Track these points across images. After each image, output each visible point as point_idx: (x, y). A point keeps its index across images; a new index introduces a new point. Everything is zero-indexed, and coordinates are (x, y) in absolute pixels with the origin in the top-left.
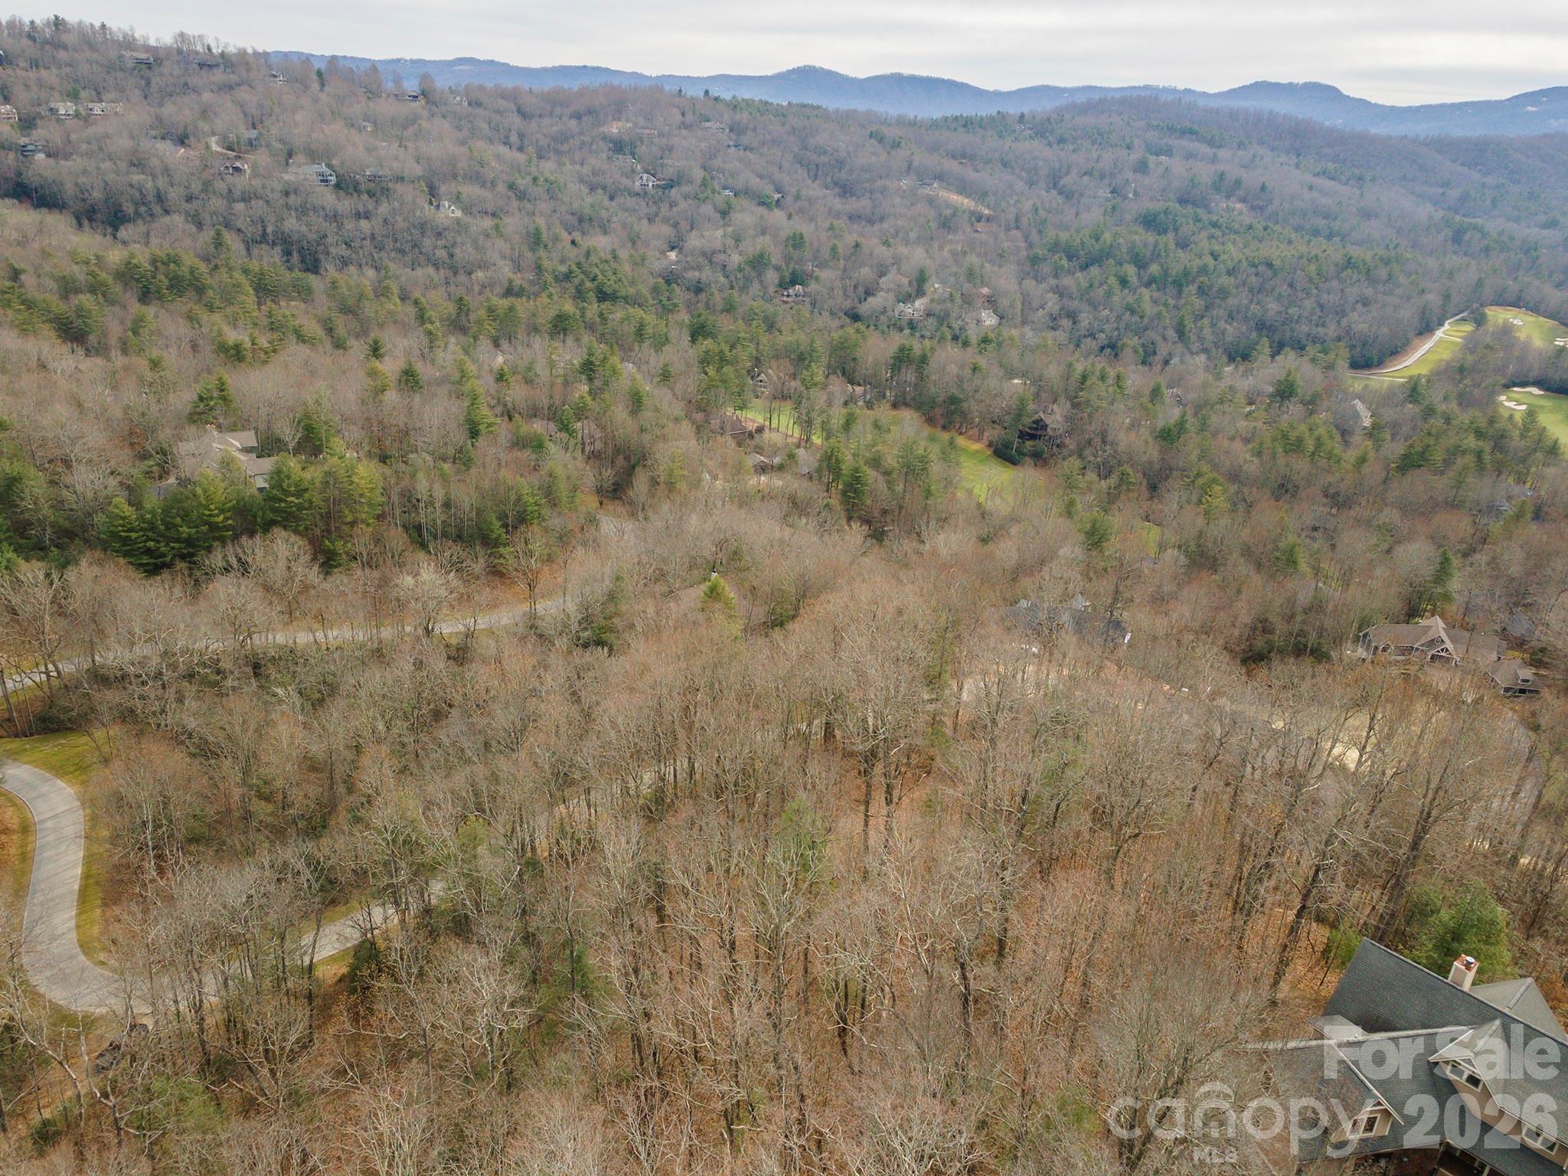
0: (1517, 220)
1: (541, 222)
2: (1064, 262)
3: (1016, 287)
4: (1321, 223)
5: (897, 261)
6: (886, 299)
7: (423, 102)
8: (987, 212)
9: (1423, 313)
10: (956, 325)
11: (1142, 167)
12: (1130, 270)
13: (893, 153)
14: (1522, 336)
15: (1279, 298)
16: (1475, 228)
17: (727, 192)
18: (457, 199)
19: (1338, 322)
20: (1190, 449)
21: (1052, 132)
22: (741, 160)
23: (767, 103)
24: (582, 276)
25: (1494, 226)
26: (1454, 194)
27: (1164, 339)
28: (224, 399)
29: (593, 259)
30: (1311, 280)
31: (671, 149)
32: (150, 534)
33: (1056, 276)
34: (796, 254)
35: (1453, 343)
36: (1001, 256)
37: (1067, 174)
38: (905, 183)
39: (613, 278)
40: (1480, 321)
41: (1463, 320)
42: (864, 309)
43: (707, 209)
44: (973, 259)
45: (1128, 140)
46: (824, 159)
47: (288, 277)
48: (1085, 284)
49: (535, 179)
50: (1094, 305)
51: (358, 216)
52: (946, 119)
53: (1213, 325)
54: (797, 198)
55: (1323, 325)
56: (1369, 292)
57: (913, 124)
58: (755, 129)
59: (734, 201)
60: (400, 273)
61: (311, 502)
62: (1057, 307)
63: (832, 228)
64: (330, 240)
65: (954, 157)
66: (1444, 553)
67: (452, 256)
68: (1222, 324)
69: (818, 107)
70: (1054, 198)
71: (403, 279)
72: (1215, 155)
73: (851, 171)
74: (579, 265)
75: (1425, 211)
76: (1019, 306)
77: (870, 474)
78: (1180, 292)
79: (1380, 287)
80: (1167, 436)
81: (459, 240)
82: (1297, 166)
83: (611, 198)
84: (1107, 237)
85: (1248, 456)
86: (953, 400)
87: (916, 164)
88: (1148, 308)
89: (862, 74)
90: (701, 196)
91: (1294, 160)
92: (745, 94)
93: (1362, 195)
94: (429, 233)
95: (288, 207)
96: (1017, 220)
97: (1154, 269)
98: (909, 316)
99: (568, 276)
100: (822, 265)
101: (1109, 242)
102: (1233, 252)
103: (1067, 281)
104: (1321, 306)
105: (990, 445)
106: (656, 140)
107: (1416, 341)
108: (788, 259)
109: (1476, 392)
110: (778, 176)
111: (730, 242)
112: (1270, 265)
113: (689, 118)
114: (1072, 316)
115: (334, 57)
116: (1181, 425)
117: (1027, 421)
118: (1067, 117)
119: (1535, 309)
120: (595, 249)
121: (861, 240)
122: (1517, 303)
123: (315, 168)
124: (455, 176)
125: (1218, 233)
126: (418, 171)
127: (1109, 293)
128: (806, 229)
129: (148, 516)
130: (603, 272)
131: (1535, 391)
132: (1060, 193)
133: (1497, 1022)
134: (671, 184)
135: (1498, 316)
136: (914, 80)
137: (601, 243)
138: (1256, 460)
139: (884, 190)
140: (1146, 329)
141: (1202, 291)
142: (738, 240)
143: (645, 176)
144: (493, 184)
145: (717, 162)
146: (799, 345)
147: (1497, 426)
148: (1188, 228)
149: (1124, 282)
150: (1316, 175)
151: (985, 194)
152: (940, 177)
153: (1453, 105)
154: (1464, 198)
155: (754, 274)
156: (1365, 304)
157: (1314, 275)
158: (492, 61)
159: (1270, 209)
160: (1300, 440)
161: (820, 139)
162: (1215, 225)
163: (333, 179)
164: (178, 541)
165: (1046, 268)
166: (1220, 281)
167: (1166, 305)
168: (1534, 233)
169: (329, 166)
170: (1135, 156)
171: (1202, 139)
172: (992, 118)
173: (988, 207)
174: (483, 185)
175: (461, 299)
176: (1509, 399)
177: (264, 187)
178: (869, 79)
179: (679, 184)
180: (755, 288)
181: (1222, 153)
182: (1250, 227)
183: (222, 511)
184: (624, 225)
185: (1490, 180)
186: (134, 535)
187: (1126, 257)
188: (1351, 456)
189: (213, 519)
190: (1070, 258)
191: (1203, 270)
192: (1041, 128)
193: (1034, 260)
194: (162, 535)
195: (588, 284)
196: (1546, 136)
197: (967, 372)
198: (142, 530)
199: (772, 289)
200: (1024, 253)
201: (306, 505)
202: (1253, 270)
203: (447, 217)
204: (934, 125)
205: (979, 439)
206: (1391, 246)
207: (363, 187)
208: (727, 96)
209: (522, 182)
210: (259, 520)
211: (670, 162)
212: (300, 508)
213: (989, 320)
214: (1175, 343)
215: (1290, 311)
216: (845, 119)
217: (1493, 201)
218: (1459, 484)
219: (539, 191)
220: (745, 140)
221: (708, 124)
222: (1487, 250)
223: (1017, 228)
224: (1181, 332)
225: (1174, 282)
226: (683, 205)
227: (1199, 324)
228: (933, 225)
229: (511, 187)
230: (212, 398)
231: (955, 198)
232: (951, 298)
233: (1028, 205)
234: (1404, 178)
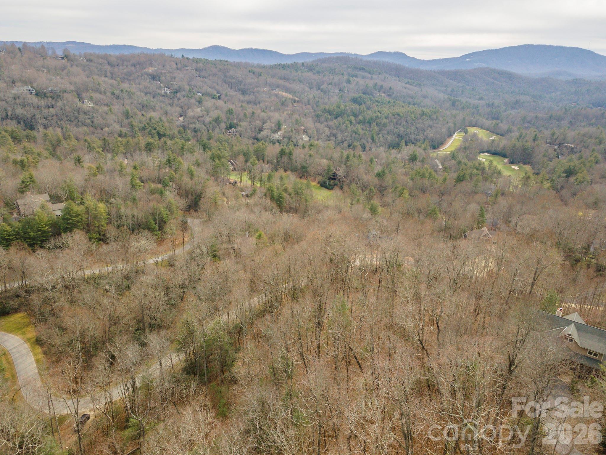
0: (470, 98)
1: (128, 107)
2: (329, 116)
3: (314, 126)
4: (410, 100)
5: (269, 118)
6: (268, 132)
7: (66, 60)
8: (297, 99)
9: (449, 129)
10: (295, 141)
11: (348, 82)
12: (353, 118)
13: (260, 78)
14: (480, 136)
15: (403, 126)
16: (458, 101)
17: (199, 94)
18: (91, 99)
19: (423, 134)
20: (388, 180)
21: (314, 69)
22: (202, 82)
23: (207, 60)
24: (150, 128)
25: (464, 100)
26: (449, 89)
27: (368, 142)
28: (33, 181)
29: (153, 121)
30: (413, 120)
31: (175, 78)
32: (18, 237)
33: (327, 121)
34: (231, 117)
35: (460, 140)
36: (305, 115)
37: (323, 84)
38: (265, 89)
39: (162, 128)
40: (466, 132)
41: (461, 132)
42: (260, 136)
43: (193, 101)
44: (296, 116)
45: (342, 72)
46: (234, 81)
47: (24, 133)
48: (337, 124)
49: (122, 91)
50: (341, 131)
51: (48, 107)
52: (275, 65)
53: (383, 137)
54: (226, 95)
55: (418, 135)
56: (431, 123)
57: (264, 67)
58: (205, 70)
59: (202, 97)
60: (73, 130)
61: (82, 219)
62: (329, 133)
63: (242, 106)
64: (37, 117)
65: (281, 79)
66: (481, 207)
67: (92, 122)
68: (386, 136)
69: (227, 61)
70: (318, 93)
71: (74, 132)
72: (372, 77)
73: (245, 85)
74: (148, 123)
75: (441, 96)
76: (316, 132)
77: (284, 195)
78: (370, 125)
79: (434, 121)
80: (379, 175)
81: (95, 115)
82: (399, 81)
83: (154, 98)
84: (342, 106)
85: (408, 180)
86: (303, 167)
87: (268, 82)
88: (361, 132)
89: (237, 48)
90: (189, 96)
91: (398, 79)
92: (197, 56)
93: (421, 90)
94: (81, 113)
95: (15, 103)
96: (308, 102)
97: (360, 117)
98: (277, 138)
99: (144, 129)
100: (240, 120)
101: (343, 109)
102: (386, 110)
103: (330, 123)
104: (417, 128)
105: (319, 183)
106: (168, 75)
107: (448, 139)
108: (228, 119)
109: (471, 155)
110: (217, 87)
111: (205, 113)
112: (399, 115)
113: (179, 66)
114: (335, 135)
115: (25, 42)
116: (383, 171)
117: (331, 173)
118: (319, 64)
119: (481, 127)
120: (153, 118)
121: (255, 111)
122: (475, 126)
123: (26, 88)
124: (88, 90)
125: (379, 104)
126: (72, 88)
127: (346, 127)
128: (232, 107)
129: (17, 229)
130: (158, 126)
131: (487, 154)
132: (322, 91)
133: (573, 324)
134: (176, 92)
135: (472, 130)
136: (257, 51)
137: (155, 115)
138: (411, 182)
139: (258, 92)
140: (361, 139)
141: (378, 125)
142: (208, 112)
143: (166, 89)
144: (105, 93)
145: (193, 83)
146: (243, 150)
147: (481, 166)
148: (369, 103)
149: (351, 122)
150: (406, 83)
151: (295, 93)
152: (278, 86)
153: (443, 59)
154: (453, 91)
155: (216, 125)
156: (431, 127)
157: (413, 118)
158: (83, 43)
159: (393, 96)
160: (424, 174)
161: (231, 73)
162: (377, 101)
163: (34, 92)
164: (29, 238)
165: (323, 119)
166: (383, 121)
167: (366, 130)
168: (476, 102)
169: (31, 87)
170: (346, 77)
171: (367, 72)
172: (292, 64)
173: (297, 97)
174: (101, 93)
175: (104, 139)
176: (480, 157)
177: (4, 96)
178: (240, 50)
179: (179, 91)
180: (217, 130)
181: (374, 76)
182: (389, 102)
183: (46, 225)
184: (161, 108)
185: (460, 85)
186: (11, 237)
187: (350, 114)
188: (440, 179)
189: (43, 229)
190: (330, 115)
191: (377, 117)
192: (310, 68)
193: (318, 116)
194: (22, 237)
195: (154, 131)
196: (475, 69)
197: (307, 157)
198: (14, 235)
199: (223, 130)
200: (313, 114)
201: (80, 220)
202: (393, 117)
203: (88, 106)
204: (271, 67)
205: (314, 181)
206: (434, 108)
207: (48, 95)
208: (191, 57)
209: (117, 92)
210: (62, 228)
211: (175, 83)
212: (78, 222)
213: (306, 138)
214: (371, 143)
215: (408, 130)
216: (238, 66)
217: (462, 92)
218: (476, 185)
219: (125, 95)
220: (203, 73)
221: (187, 68)
222: (463, 108)
223: (309, 104)
224: (373, 139)
225: (368, 122)
226: (183, 100)
227: (378, 136)
228: (279, 104)
229: (113, 94)
230: (28, 182)
231: (285, 94)
232: (292, 131)
233: (311, 96)
234: (433, 84)
